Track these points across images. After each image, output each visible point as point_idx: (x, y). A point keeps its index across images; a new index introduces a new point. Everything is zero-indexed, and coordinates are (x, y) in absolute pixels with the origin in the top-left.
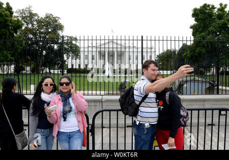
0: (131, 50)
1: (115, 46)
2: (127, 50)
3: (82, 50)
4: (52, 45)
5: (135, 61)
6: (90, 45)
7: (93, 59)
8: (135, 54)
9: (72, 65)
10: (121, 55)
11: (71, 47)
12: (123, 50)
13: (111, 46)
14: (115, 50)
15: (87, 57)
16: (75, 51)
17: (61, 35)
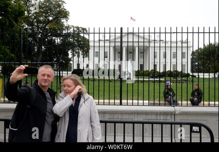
0: (157, 45)
1: (136, 39)
2: (152, 44)
3: (91, 44)
4: (54, 38)
5: (163, 60)
6: (102, 38)
7: (105, 57)
8: (163, 51)
9: (78, 65)
10: (144, 51)
11: (78, 41)
12: (146, 44)
13: (130, 39)
14: (136, 45)
15: (97, 54)
16: (84, 46)
17: (65, 24)
